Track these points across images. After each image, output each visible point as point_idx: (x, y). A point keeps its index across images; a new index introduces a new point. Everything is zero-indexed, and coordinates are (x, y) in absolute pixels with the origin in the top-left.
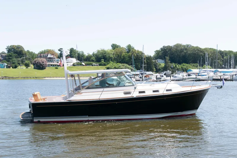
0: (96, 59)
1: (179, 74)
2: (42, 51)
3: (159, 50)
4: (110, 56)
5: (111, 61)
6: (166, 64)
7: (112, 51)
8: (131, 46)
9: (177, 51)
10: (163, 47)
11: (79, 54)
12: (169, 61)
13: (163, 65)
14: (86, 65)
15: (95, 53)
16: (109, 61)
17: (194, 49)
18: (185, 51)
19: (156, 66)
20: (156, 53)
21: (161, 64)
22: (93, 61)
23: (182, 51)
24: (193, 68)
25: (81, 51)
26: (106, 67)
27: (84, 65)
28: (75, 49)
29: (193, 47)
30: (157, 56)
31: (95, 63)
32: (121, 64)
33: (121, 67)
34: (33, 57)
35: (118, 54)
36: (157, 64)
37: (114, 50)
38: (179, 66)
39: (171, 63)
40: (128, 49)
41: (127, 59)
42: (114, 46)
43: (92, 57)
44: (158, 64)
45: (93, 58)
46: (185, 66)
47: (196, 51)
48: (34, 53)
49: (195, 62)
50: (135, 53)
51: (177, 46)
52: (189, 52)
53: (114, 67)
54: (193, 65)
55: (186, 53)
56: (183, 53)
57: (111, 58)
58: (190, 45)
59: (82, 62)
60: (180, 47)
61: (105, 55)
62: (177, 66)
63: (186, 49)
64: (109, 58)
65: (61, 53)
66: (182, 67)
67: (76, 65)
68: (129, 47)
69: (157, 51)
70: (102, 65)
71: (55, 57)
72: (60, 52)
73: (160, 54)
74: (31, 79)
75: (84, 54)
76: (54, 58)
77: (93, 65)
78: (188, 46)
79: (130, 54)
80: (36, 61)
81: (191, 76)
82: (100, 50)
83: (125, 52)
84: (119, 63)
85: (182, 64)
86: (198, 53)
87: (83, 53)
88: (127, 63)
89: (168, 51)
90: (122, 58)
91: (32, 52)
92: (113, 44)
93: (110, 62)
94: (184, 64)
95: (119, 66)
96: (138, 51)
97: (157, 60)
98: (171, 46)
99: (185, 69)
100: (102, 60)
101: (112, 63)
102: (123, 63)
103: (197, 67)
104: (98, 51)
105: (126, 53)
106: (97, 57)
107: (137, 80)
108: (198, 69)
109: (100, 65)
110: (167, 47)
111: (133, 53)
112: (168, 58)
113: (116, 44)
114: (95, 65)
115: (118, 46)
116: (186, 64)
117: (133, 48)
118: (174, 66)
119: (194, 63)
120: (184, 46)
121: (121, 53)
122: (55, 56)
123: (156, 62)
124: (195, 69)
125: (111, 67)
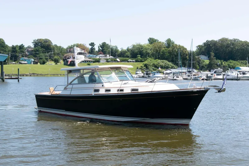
0: (131, 54)
1: (233, 72)
2: (71, 45)
3: (202, 45)
4: (148, 52)
5: (148, 57)
6: (211, 61)
7: (149, 46)
8: (171, 40)
9: (222, 46)
10: (207, 41)
11: (112, 49)
12: (215, 58)
13: (207, 62)
14: (121, 61)
15: (130, 48)
16: (145, 57)
17: (243, 44)
18: (232, 46)
19: (199, 62)
20: (199, 49)
21: (205, 61)
22: (128, 57)
23: (228, 46)
24: (241, 65)
25: (114, 46)
26: (144, 64)
27: (119, 62)
28: (107, 43)
29: (241, 41)
30: (199, 51)
31: (130, 59)
32: (160, 61)
33: (160, 64)
34: (61, 52)
35: (156, 50)
36: (200, 60)
37: (151, 44)
38: (225, 63)
39: (216, 59)
40: (168, 44)
41: (167, 54)
42: (152, 41)
43: (126, 52)
44: (202, 61)
45: (128, 54)
46: (232, 63)
47: (245, 47)
48: (63, 47)
49: (243, 58)
50: (177, 48)
51: (223, 40)
52: (237, 48)
53: (152, 64)
54: (242, 63)
55: (232, 49)
56: (230, 49)
57: (148, 53)
58: (238, 39)
59: (116, 58)
60: (226, 42)
61: (142, 51)
62: (223, 63)
63: (233, 44)
64: (146, 54)
65: (92, 47)
66: (228, 65)
67: (110, 61)
68: (169, 41)
69: (199, 46)
70: (139, 62)
71: (86, 52)
72: (90, 47)
73: (203, 49)
74: (62, 76)
75: (118, 49)
76: (85, 54)
77: (128, 62)
78: (235, 40)
79: (170, 49)
80: (66, 56)
81: (246, 74)
82: (136, 44)
83: (164, 47)
84: (157, 60)
85: (229, 61)
86: (247, 48)
87: (117, 47)
88: (166, 59)
89: (212, 47)
90: (162, 53)
91: (60, 47)
92: (150, 39)
93: (148, 59)
94: (231, 61)
95: (158, 63)
96: (179, 46)
97: (199, 56)
98: (215, 40)
99: (233, 66)
100: (138, 56)
101: (150, 59)
102: (163, 60)
103: (246, 64)
104: (134, 46)
105: (166, 48)
106: (133, 53)
107: (184, 79)
108: (247, 67)
109: (136, 61)
110: (211, 41)
111: (174, 48)
112: (212, 54)
113: (154, 38)
114: (130, 61)
115: (156, 40)
116: (233, 61)
117: (173, 43)
118: (220, 63)
119: (243, 60)
120: (231, 40)
121: (160, 48)
122: (86, 50)
123: (199, 59)
124: (244, 66)
125: (149, 64)
